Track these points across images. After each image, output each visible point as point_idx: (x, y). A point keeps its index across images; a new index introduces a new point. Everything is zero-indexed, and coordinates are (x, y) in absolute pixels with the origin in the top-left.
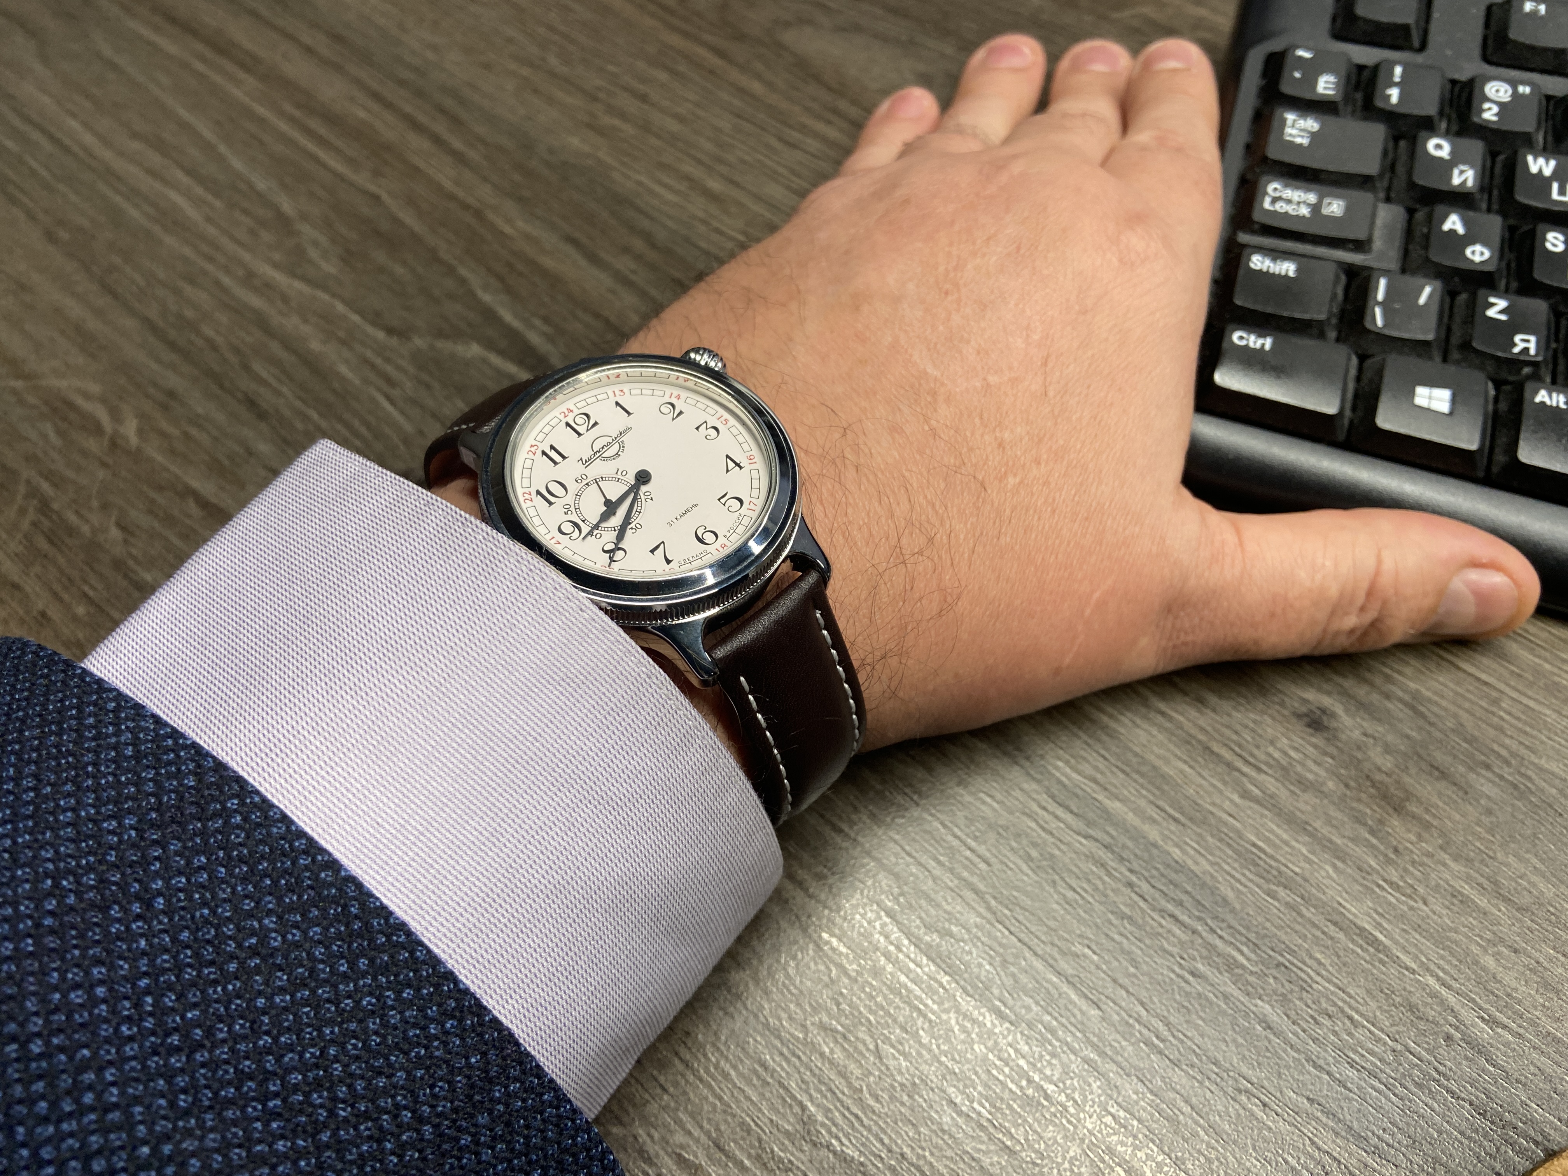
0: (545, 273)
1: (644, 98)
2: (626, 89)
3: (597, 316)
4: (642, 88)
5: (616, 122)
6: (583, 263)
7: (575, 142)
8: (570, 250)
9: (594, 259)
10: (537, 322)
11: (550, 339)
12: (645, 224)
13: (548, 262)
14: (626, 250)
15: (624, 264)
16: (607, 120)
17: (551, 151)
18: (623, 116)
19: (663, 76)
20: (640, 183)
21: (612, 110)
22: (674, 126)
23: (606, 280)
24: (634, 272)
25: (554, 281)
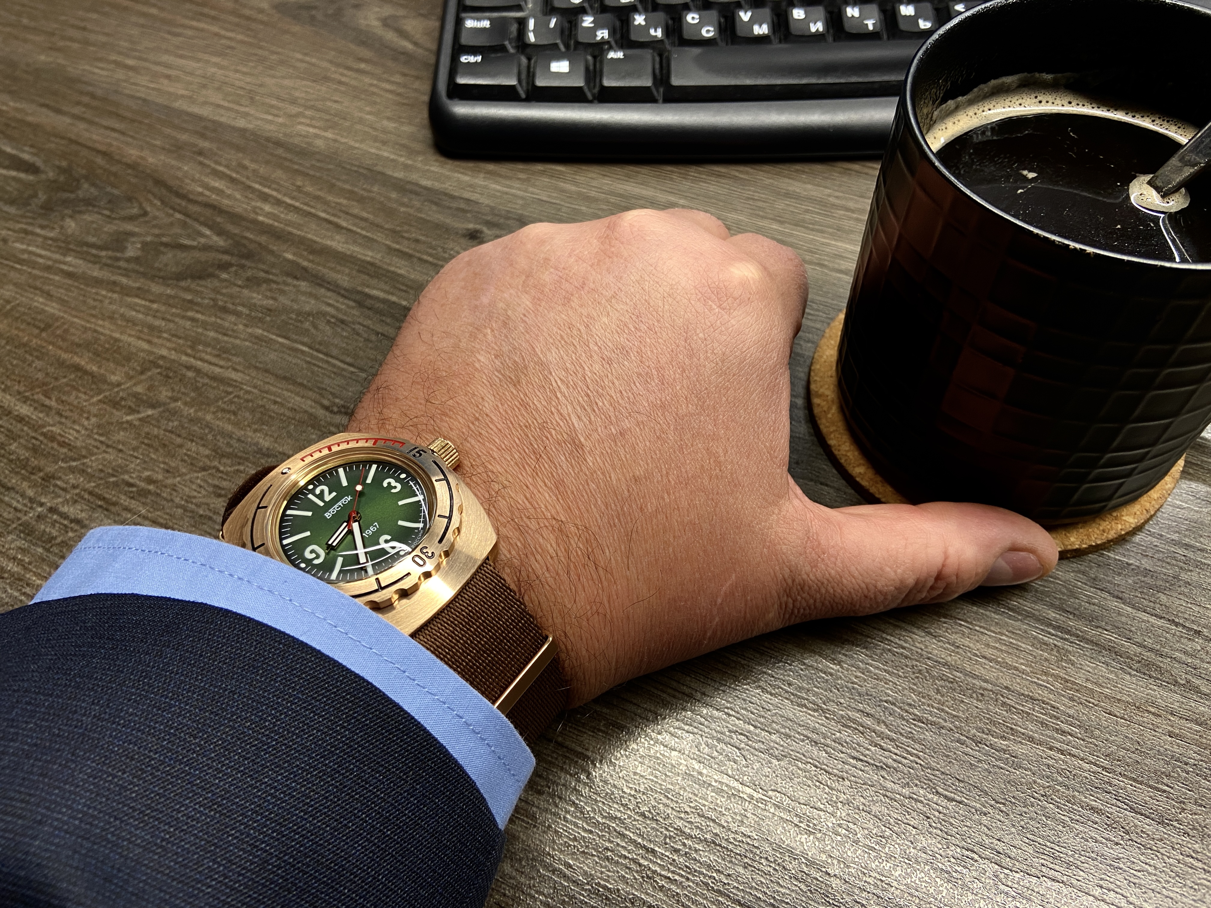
0: (29, 124)
1: (84, 29)
2: (73, 26)
3: (63, 138)
4: (82, 24)
5: (68, 43)
6: (51, 114)
7: (42, 58)
8: (44, 110)
9: (58, 111)
10: (27, 149)
11: (34, 154)
12: (90, 89)
13: (30, 119)
14: (78, 103)
15: (77, 110)
16: (61, 44)
17: (28, 65)
18: (71, 39)
19: (95, 16)
20: (84, 70)
21: (63, 38)
22: (103, 39)
23: (68, 120)
24: (84, 113)
25: (35, 127)
